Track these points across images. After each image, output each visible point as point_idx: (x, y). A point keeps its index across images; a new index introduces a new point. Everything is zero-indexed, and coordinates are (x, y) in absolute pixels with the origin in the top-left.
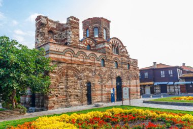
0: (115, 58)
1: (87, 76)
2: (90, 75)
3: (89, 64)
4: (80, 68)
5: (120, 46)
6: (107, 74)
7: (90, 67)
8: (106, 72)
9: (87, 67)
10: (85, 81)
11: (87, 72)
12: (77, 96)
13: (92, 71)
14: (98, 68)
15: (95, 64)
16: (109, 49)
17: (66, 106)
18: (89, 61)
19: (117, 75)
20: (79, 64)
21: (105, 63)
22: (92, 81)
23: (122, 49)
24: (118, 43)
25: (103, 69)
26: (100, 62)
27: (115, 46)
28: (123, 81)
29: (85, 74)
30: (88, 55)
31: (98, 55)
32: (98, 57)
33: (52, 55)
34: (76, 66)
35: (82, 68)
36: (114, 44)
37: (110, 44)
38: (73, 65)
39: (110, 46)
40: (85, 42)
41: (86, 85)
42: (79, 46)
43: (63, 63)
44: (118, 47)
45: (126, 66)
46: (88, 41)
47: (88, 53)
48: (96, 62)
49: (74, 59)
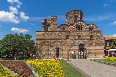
0: (78, 33)
1: (56, 45)
2: (59, 44)
4: (52, 41)
5: (84, 25)
6: (71, 43)
7: (58, 40)
8: (70, 42)
9: (56, 40)
10: (55, 47)
11: (57, 43)
13: (60, 42)
14: (64, 40)
19: (80, 43)
20: (51, 39)
21: (70, 37)
22: (60, 47)
23: (85, 27)
24: (82, 24)
25: (68, 41)
26: (65, 37)
27: (79, 25)
28: (85, 47)
29: (55, 44)
30: (57, 34)
31: (64, 33)
32: (64, 34)
33: (37, 37)
34: (50, 41)
35: (53, 41)
36: (78, 25)
37: (74, 26)
38: (48, 40)
39: (74, 27)
40: (61, 27)
41: (56, 49)
42: (57, 30)
43: (43, 40)
44: (82, 26)
45: (89, 37)
46: (63, 26)
47: (57, 33)
48: (62, 37)
49: (49, 37)
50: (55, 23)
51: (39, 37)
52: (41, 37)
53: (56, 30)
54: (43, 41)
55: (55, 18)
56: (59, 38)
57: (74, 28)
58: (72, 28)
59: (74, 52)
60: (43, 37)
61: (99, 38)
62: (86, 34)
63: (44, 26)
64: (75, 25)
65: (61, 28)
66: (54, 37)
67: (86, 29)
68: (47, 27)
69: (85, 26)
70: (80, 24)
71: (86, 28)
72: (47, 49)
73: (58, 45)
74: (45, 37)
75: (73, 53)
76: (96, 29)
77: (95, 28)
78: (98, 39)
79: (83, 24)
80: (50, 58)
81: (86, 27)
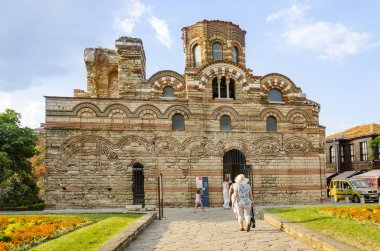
0: (220, 109)
1: (132, 152)
2: (142, 148)
3: (136, 128)
4: (114, 137)
5: (240, 78)
6: (191, 145)
7: (141, 134)
8: (187, 141)
9: (130, 133)
10: (128, 161)
11: (133, 144)
12: (110, 189)
13: (145, 141)
14: (163, 134)
15: (153, 126)
16: (200, 90)
17: (83, 207)
18: (137, 121)
20: (111, 128)
21: (186, 122)
22: (147, 162)
23: (245, 84)
24: (234, 73)
25: (179, 136)
26: (169, 122)
27: (223, 79)
28: (250, 161)
29: (127, 148)
30: (133, 110)
31: (163, 107)
32: (163, 111)
33: (51, 119)
34: (104, 135)
35: (119, 136)
36: (220, 77)
37: (203, 79)
38: (97, 133)
39: (204, 84)
40: (156, 83)
41: (131, 169)
42: (140, 93)
43: (73, 130)
44: (232, 82)
45: (263, 124)
46: (164, 79)
47: (133, 106)
48: (156, 122)
49: (99, 120)
50: (131, 64)
51: (59, 120)
52: (66, 120)
53: (136, 93)
54: (75, 133)
55: (129, 48)
56: (142, 125)
57: (201, 86)
58: (196, 87)
59: (205, 180)
60: (77, 120)
61: (301, 129)
62: (249, 114)
63: (92, 75)
64: (207, 77)
65: (156, 87)
66: (121, 122)
67: (249, 92)
68: (106, 82)
69: (245, 80)
70: (227, 71)
71: (247, 88)
72: (93, 168)
73: (140, 153)
74: (84, 120)
75: (199, 184)
76: (295, 95)
77: (289, 92)
78: (299, 134)
79: (238, 74)
80: (109, 207)
81: (251, 85)
